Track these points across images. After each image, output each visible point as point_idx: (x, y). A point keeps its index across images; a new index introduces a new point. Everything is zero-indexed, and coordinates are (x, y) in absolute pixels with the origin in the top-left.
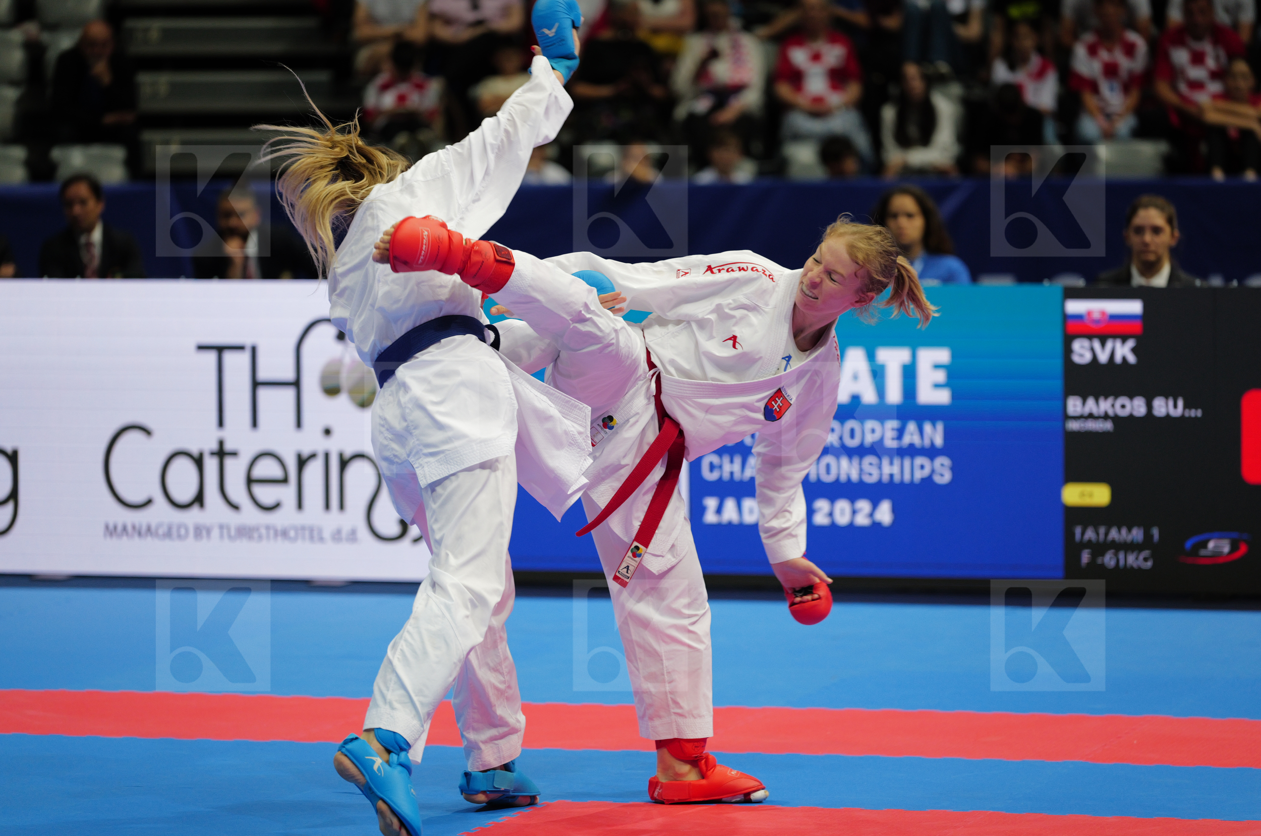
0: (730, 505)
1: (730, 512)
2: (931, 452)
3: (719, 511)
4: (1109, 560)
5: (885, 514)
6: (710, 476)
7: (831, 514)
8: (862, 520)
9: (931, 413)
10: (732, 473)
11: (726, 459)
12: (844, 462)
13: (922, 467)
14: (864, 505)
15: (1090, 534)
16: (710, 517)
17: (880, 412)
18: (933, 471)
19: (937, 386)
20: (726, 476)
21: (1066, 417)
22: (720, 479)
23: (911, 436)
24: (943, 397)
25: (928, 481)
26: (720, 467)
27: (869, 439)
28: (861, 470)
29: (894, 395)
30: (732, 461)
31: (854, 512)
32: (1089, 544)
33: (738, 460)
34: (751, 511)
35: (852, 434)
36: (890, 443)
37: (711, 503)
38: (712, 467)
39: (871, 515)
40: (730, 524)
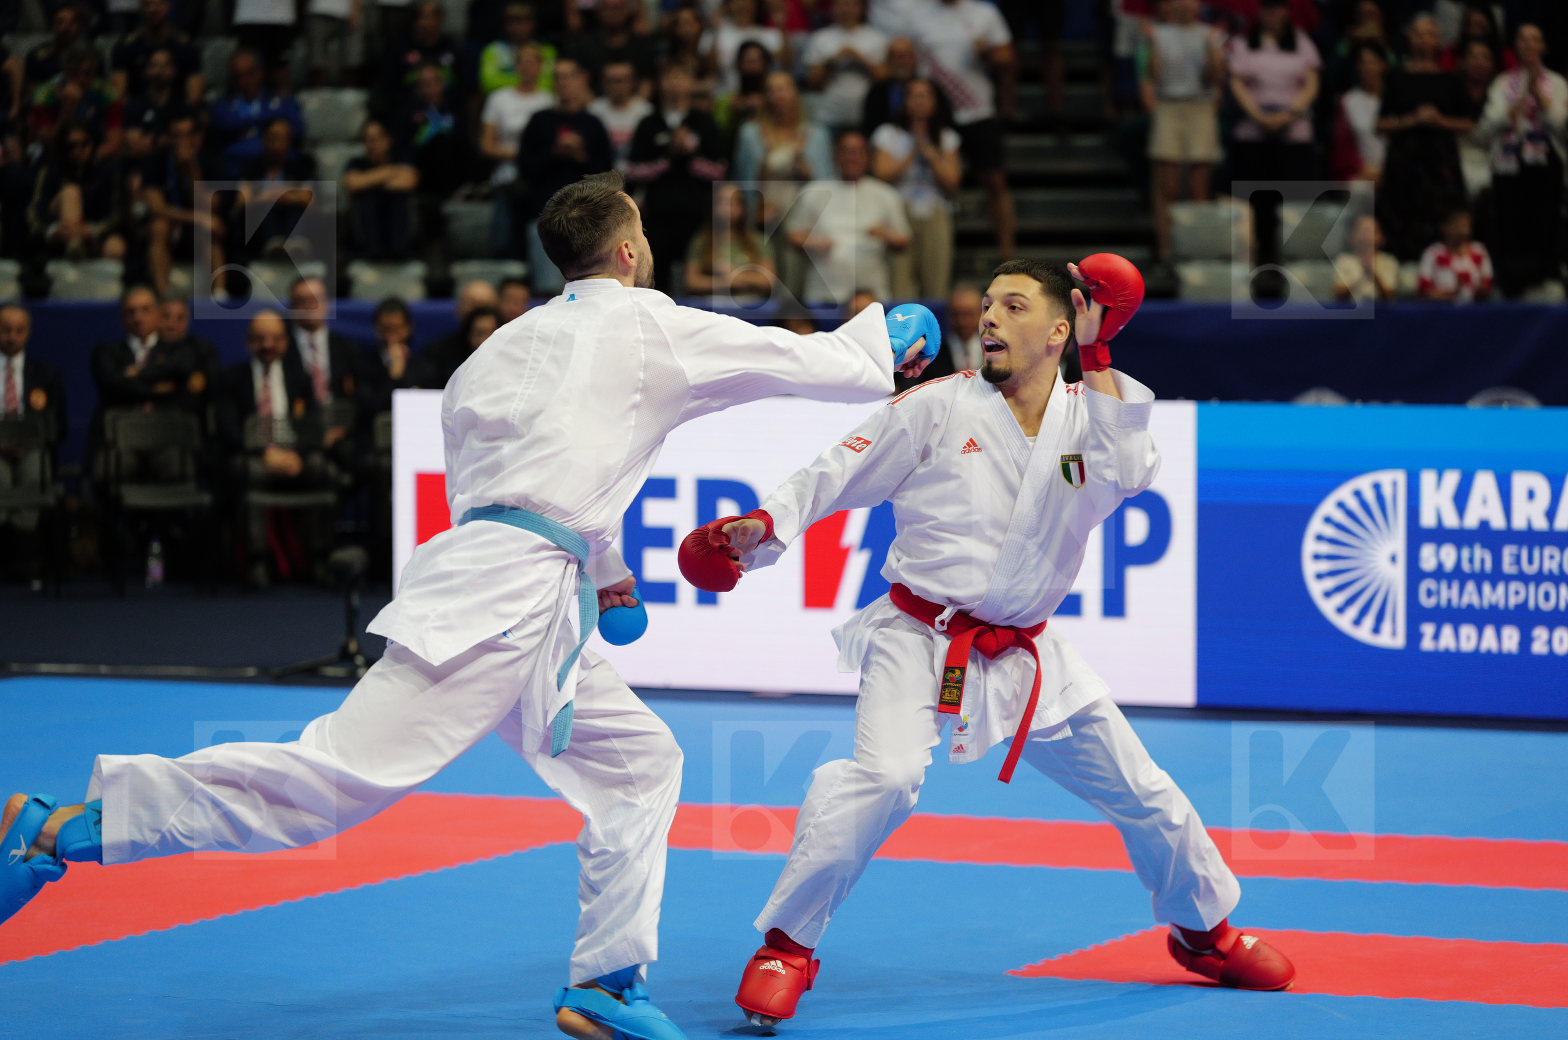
0: (1447, 631)
1: (1447, 639)
3: (1436, 636)
6: (1427, 602)
7: (1550, 642)
10: (1449, 601)
11: (1444, 586)
16: (1427, 644)
20: (1443, 602)
22: (1438, 606)
26: (1438, 593)
30: (1449, 587)
33: (1456, 586)
34: (1468, 638)
37: (1428, 629)
38: (1429, 593)
40: (1447, 652)
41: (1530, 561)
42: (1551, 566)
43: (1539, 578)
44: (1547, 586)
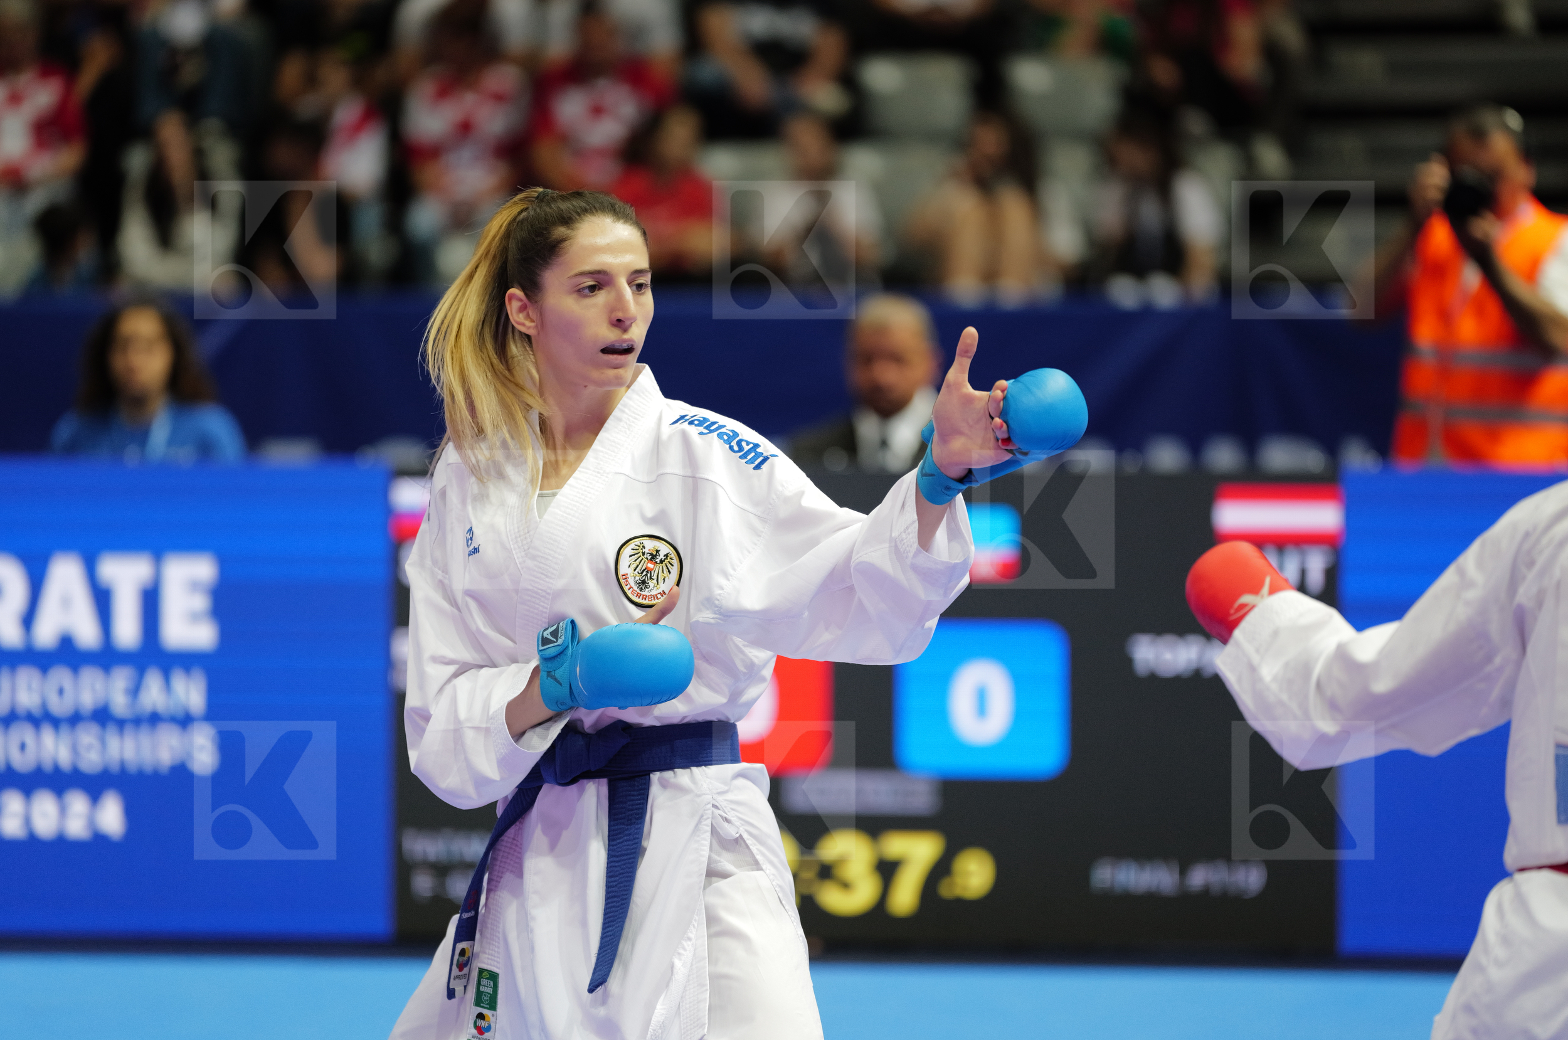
2: (184, 721)
5: (111, 817)
8: (76, 827)
9: (187, 660)
12: (48, 737)
13: (170, 744)
14: (78, 803)
15: (427, 847)
17: (106, 657)
18: (187, 753)
19: (194, 617)
21: (390, 664)
23: (154, 694)
24: (204, 637)
25: (179, 769)
27: (89, 701)
28: (75, 750)
29: (127, 634)
31: (64, 813)
32: (428, 864)
35: (61, 692)
36: (120, 705)
39: (90, 817)
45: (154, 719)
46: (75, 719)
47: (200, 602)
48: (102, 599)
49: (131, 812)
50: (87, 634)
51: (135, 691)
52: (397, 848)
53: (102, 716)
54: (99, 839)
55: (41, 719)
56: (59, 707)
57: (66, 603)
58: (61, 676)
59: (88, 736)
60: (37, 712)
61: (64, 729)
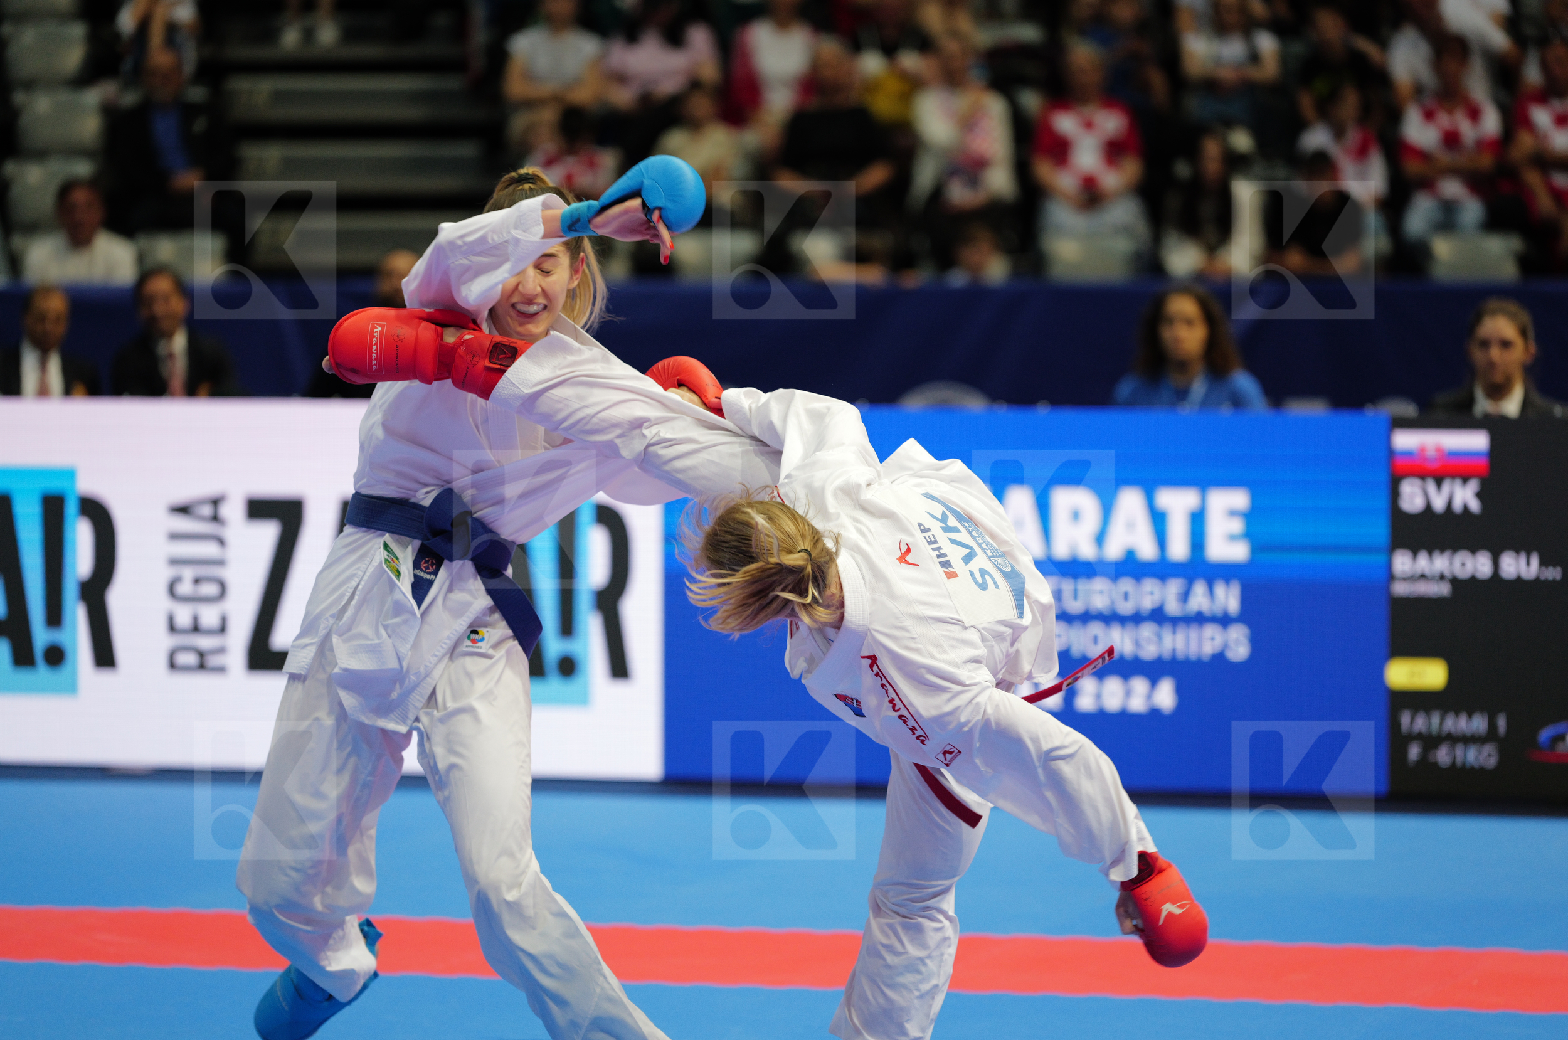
2: (1224, 620)
4: (1443, 756)
5: (1165, 696)
7: (1098, 696)
8: (1137, 704)
9: (1224, 572)
12: (1116, 631)
13: (1213, 639)
14: (1140, 685)
15: (1420, 723)
17: (1162, 569)
18: (1226, 646)
19: (1232, 538)
21: (1391, 577)
23: (1199, 599)
24: (1239, 552)
25: (1219, 658)
27: (1148, 604)
28: (1137, 644)
29: (1179, 549)
31: (1128, 693)
32: (1419, 737)
35: (1126, 596)
36: (1173, 607)
39: (1149, 696)
41: (1075, 597)
42: (1100, 602)
43: (1086, 617)
44: (1096, 628)
45: (1200, 619)
46: (1137, 619)
47: (1237, 526)
48: (1158, 520)
49: (1179, 691)
50: (1147, 550)
51: (1185, 596)
52: (1395, 724)
53: (1158, 616)
54: (1154, 713)
55: (1110, 618)
56: (1126, 608)
57: (1130, 526)
58: (1126, 584)
59: (1147, 630)
60: (1106, 612)
61: (1130, 627)
